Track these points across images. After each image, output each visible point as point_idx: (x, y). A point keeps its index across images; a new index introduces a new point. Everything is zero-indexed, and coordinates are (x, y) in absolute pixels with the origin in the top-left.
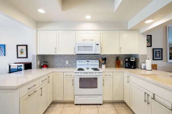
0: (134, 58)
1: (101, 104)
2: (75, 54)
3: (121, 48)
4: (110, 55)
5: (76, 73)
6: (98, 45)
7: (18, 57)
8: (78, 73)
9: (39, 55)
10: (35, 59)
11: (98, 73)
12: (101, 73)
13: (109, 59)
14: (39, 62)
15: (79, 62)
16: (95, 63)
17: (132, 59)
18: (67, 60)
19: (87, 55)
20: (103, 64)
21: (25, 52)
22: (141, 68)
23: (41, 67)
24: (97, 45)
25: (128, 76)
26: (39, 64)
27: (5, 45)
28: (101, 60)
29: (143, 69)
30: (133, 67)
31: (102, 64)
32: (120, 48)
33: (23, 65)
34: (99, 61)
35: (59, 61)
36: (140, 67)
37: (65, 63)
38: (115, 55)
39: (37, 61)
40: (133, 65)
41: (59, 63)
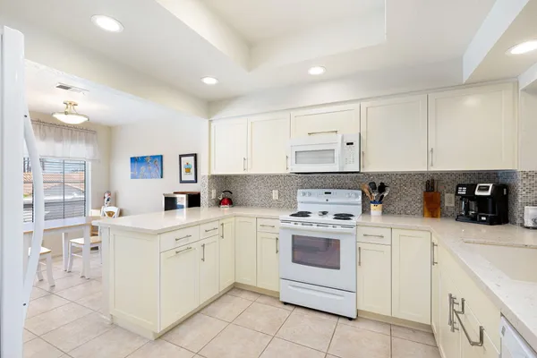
0: (491, 185)
1: (350, 319)
2: (288, 172)
3: (432, 151)
4: (403, 174)
5: (283, 221)
6: (352, 144)
7: (181, 182)
8: (289, 222)
9: (216, 176)
10: (207, 184)
11: (343, 226)
12: (351, 227)
13: (398, 186)
14: (214, 192)
15: (304, 194)
16: (350, 200)
17: (480, 189)
18: (275, 189)
19: (328, 175)
20: (374, 202)
21: (193, 170)
22: (522, 225)
23: (220, 203)
24: (348, 144)
25: (433, 245)
26: (213, 196)
27: (162, 156)
28: (366, 190)
29: (528, 228)
30: (484, 218)
31: (371, 202)
32: (430, 150)
33: (184, 196)
34: (363, 193)
35: (257, 191)
36: (518, 221)
37: (271, 197)
38: (422, 174)
39: (210, 189)
40: (490, 209)
41: (257, 195)
